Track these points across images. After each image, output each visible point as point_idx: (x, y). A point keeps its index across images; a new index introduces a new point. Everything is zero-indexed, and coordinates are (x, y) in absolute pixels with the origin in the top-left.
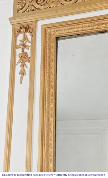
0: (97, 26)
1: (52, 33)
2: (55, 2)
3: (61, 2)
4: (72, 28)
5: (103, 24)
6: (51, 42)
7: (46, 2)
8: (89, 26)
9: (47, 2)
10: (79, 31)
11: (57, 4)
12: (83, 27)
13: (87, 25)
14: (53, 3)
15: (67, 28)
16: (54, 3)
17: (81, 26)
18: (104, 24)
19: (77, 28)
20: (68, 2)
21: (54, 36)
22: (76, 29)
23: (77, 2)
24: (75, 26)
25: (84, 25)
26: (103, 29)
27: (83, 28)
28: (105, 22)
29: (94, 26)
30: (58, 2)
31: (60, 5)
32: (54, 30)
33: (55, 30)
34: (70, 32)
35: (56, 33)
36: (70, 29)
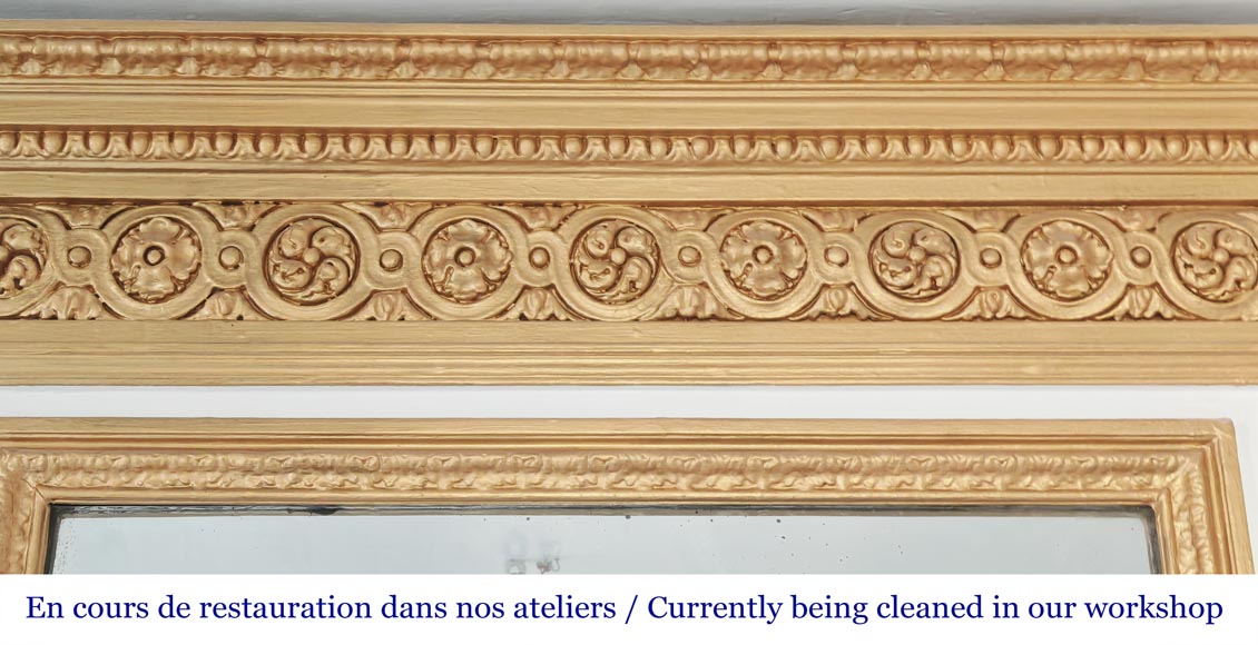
0: (291, 476)
1: (30, 480)
2: (68, 293)
3: (102, 300)
4: (149, 467)
5: (324, 469)
6: (16, 531)
7: (17, 281)
8: (247, 470)
9: (22, 283)
10: (192, 489)
11: (81, 306)
12: (213, 468)
13: (240, 460)
14: (55, 297)
15: (122, 461)
16: (62, 296)
17: (208, 460)
18: (331, 468)
19: (179, 469)
20: (147, 307)
21: (39, 499)
22: (175, 476)
23: (197, 316)
24: (172, 459)
25: (220, 458)
26: (322, 496)
27: (217, 474)
28: (337, 458)
29: (275, 473)
30: (89, 297)
31: (93, 313)
32: (45, 465)
33: (51, 465)
34: (136, 483)
35: (54, 482)
36: (140, 470)
